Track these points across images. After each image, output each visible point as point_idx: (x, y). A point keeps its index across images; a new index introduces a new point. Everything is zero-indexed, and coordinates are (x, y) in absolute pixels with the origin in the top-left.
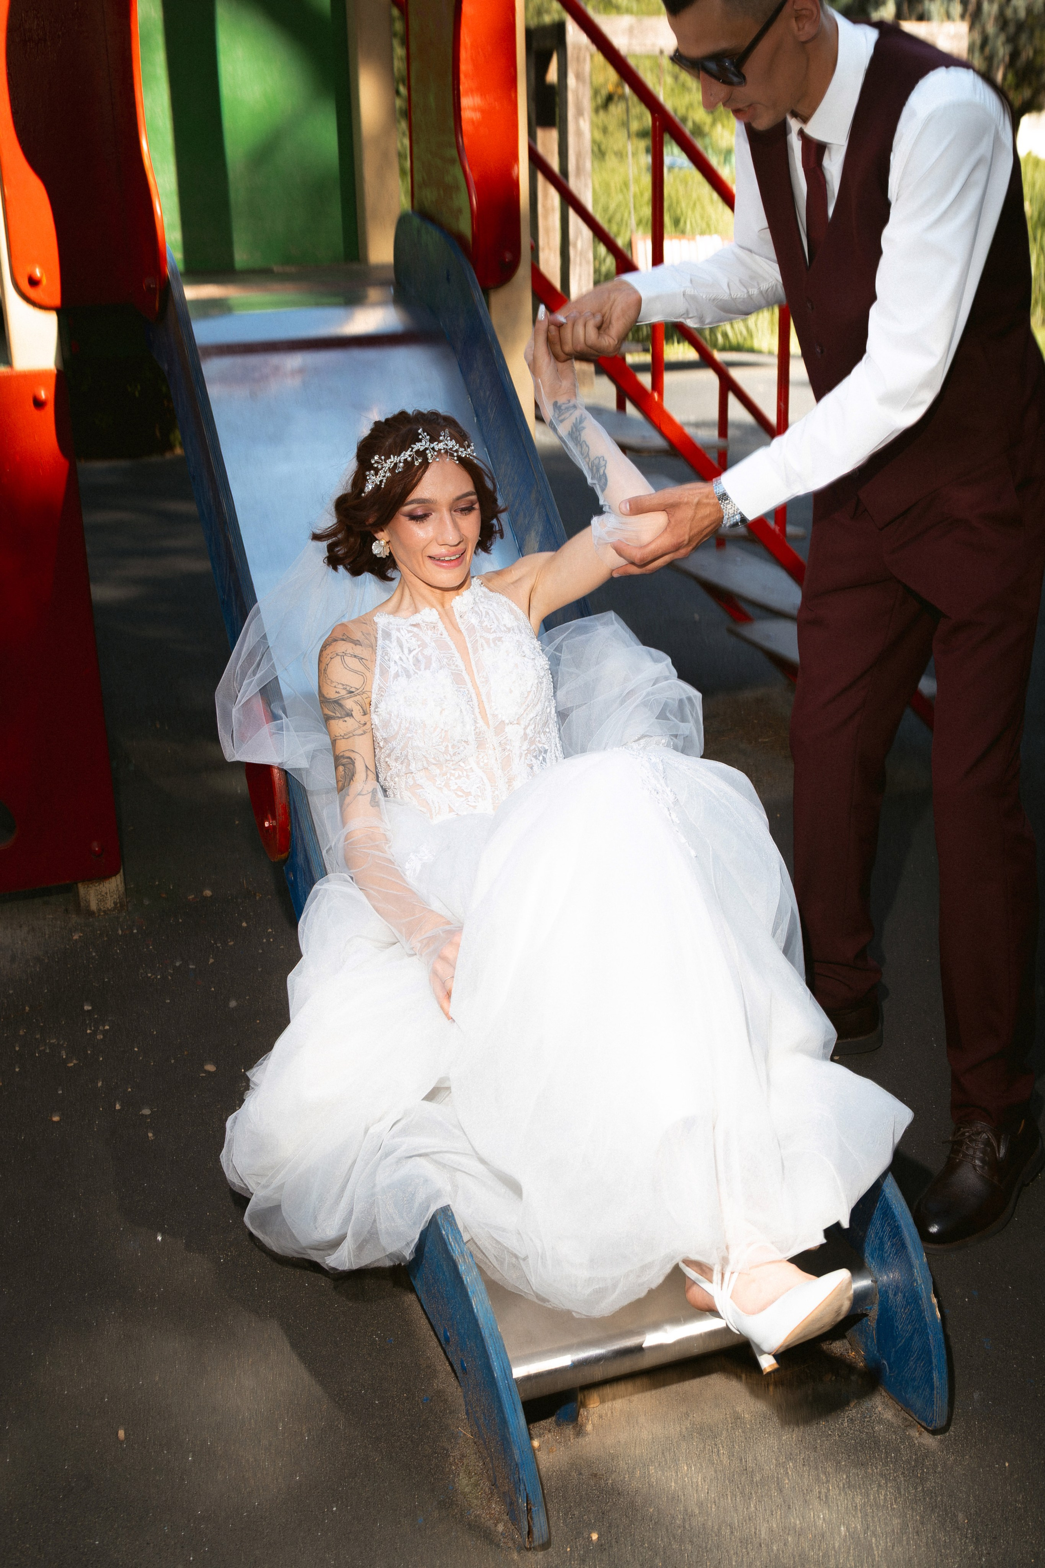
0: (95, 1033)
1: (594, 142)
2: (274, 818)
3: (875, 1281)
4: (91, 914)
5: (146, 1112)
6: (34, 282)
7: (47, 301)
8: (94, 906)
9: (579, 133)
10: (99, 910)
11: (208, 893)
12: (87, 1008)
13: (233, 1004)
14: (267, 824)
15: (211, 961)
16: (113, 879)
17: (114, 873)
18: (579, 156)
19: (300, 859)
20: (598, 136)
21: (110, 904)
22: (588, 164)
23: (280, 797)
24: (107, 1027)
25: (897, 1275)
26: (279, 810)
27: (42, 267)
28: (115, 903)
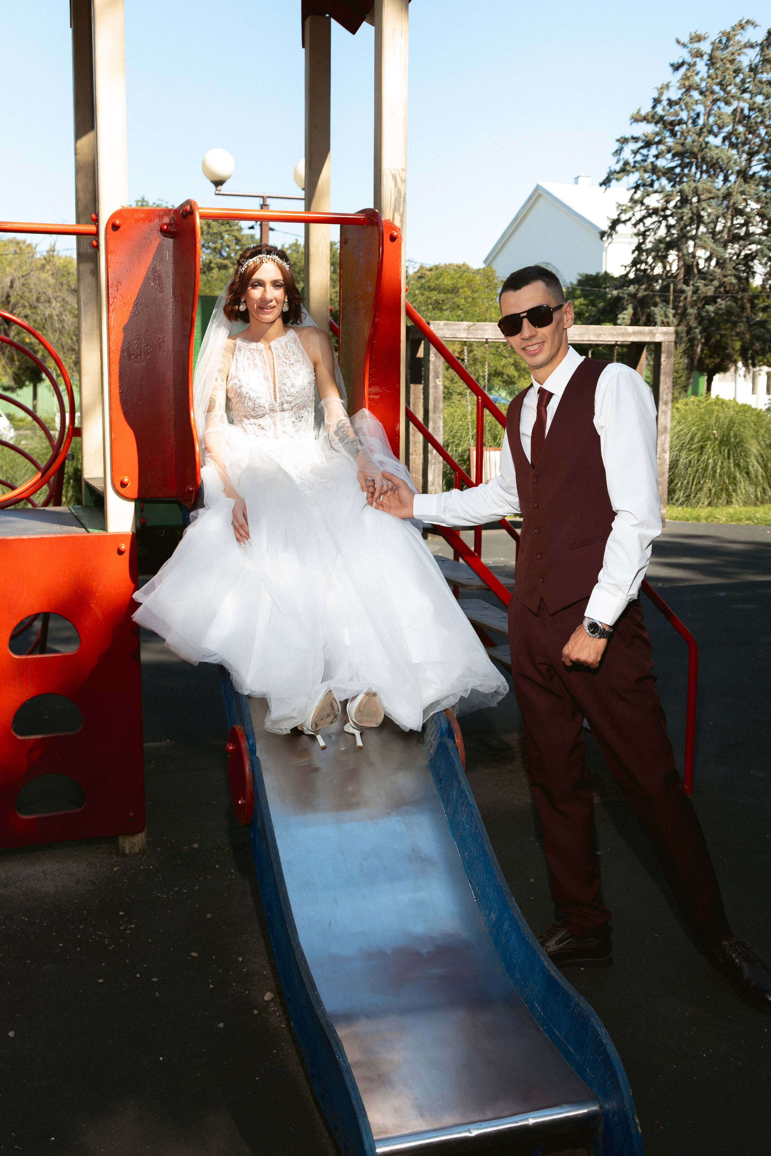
0: (126, 929)
1: (445, 387)
2: (244, 799)
3: (601, 1107)
4: (125, 855)
5: (155, 980)
6: (123, 485)
7: (129, 495)
8: (127, 851)
9: (436, 387)
10: (130, 853)
11: (196, 846)
12: (121, 913)
13: (209, 916)
14: (240, 802)
15: (197, 888)
16: (140, 835)
17: (141, 831)
18: (436, 400)
19: (259, 824)
20: (447, 383)
21: (137, 850)
22: (441, 405)
23: (249, 787)
24: (133, 926)
25: (614, 1103)
26: (248, 794)
27: (129, 477)
28: (140, 849)
